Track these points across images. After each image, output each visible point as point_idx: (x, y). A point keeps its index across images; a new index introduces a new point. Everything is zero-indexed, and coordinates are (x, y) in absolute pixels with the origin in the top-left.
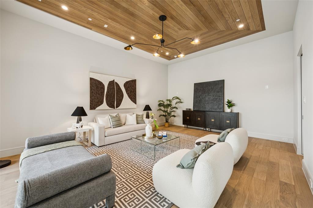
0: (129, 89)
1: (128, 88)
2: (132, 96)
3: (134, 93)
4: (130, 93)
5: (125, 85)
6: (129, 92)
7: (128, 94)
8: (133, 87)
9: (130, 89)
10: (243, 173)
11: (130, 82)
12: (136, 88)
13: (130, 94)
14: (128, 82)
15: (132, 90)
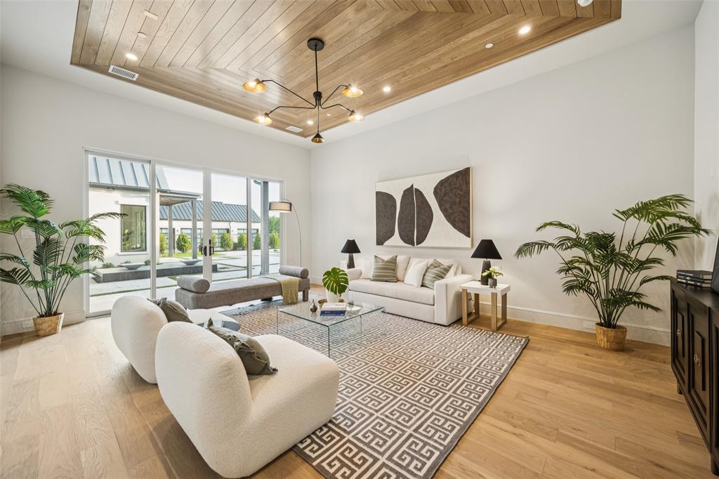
0: (447, 198)
1: (445, 195)
2: (456, 214)
3: (463, 207)
4: (451, 208)
5: (438, 191)
6: (448, 206)
7: (444, 210)
8: (458, 191)
9: (451, 198)
10: (146, 427)
11: (451, 179)
12: (468, 192)
13: (450, 211)
14: (446, 182)
15: (458, 200)
